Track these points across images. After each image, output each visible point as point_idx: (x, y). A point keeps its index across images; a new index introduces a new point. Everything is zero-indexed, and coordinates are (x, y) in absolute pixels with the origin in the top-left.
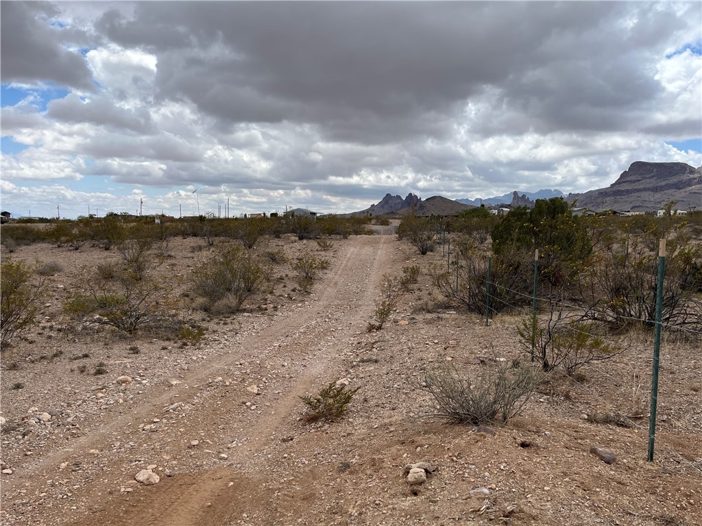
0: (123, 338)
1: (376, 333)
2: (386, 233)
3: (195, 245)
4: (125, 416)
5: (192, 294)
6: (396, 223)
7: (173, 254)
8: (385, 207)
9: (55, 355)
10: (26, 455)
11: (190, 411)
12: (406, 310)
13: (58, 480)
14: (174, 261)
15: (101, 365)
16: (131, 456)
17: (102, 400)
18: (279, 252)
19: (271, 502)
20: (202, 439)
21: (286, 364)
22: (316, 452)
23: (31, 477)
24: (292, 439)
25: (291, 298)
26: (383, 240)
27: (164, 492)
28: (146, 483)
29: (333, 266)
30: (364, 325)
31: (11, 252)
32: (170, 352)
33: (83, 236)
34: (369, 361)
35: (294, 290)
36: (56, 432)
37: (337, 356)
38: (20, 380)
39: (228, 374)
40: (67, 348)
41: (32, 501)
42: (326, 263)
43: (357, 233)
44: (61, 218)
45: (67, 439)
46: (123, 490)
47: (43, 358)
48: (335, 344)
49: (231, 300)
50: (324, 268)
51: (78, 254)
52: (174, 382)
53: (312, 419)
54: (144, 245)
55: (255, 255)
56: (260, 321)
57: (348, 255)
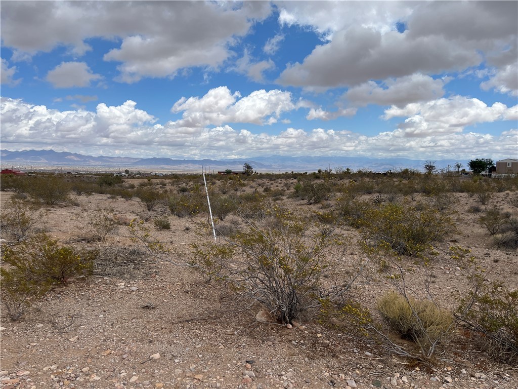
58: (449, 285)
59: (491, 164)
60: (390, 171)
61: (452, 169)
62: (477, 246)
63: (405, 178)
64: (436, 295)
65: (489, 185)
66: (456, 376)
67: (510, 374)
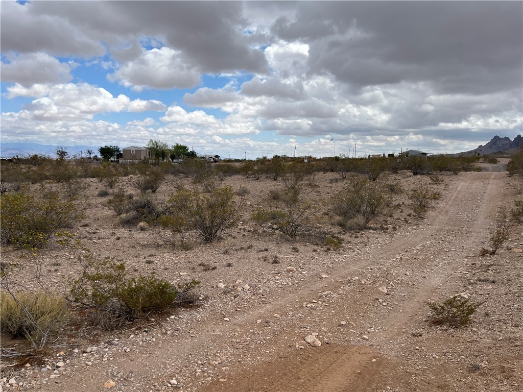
0: (287, 240)
1: (490, 257)
2: (494, 170)
3: (333, 178)
4: (293, 295)
5: (331, 213)
6: (504, 161)
7: (317, 184)
8: (493, 147)
9: (249, 248)
10: (237, 310)
11: (337, 298)
12: (518, 239)
13: (256, 331)
14: (318, 189)
15: (276, 257)
16: (301, 324)
17: (278, 281)
18: (397, 184)
19: (410, 383)
20: (348, 321)
21: (408, 274)
22: (445, 351)
23: (240, 325)
24: (421, 335)
25: (407, 222)
26: (493, 176)
27: (325, 354)
28: (312, 345)
29: (444, 197)
30: (477, 249)
31: (222, 180)
32: (319, 254)
33: (261, 171)
34: (486, 280)
35: (409, 215)
36: (253, 298)
37: (453, 272)
38: (230, 261)
39: (362, 275)
40: (254, 243)
41: (242, 342)
42: (438, 194)
43: (466, 170)
44: (247, 159)
45: (260, 304)
46: (297, 346)
47: (241, 248)
48: (449, 263)
49: (360, 219)
50: (435, 199)
51: (258, 183)
52: (324, 276)
53: (437, 323)
54: (299, 178)
55: (378, 186)
56: (383, 238)
57: (459, 189)
58: (72, 269)
59: (118, 150)
60: (17, 156)
61: (84, 156)
62: (106, 227)
63: (35, 164)
64: (57, 283)
65: (117, 170)
66: (68, 358)
67: (119, 338)
